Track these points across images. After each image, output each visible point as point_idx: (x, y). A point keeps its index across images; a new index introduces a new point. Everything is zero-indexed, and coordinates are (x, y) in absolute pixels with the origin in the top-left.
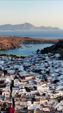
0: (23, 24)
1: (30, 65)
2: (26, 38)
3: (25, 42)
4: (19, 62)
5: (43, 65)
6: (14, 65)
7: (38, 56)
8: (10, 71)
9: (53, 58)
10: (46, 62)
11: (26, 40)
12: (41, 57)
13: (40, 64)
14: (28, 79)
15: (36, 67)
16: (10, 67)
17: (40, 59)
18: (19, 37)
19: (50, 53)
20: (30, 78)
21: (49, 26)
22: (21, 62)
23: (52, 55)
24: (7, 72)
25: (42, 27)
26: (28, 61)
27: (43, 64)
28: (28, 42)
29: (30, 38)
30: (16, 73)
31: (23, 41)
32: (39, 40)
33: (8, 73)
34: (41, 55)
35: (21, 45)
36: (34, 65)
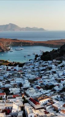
0: (7, 25)
1: (35, 77)
2: (14, 40)
3: (14, 45)
4: (19, 72)
5: (52, 77)
6: (14, 78)
7: (39, 63)
8: (13, 89)
9: (61, 66)
10: (55, 72)
11: (14, 42)
12: (45, 66)
13: (48, 76)
14: (43, 102)
15: (44, 80)
16: (11, 81)
17: (44, 68)
18: (6, 39)
19: (55, 60)
20: (45, 101)
21: (34, 27)
22: (22, 73)
23: (59, 63)
24: (9, 91)
25: (27, 28)
26: (30, 70)
27: (52, 75)
28: (17, 44)
29: (18, 40)
30: (23, 92)
31: (10, 43)
32: (28, 42)
33: (11, 92)
34: (44, 63)
35: (9, 48)
36: (41, 77)
